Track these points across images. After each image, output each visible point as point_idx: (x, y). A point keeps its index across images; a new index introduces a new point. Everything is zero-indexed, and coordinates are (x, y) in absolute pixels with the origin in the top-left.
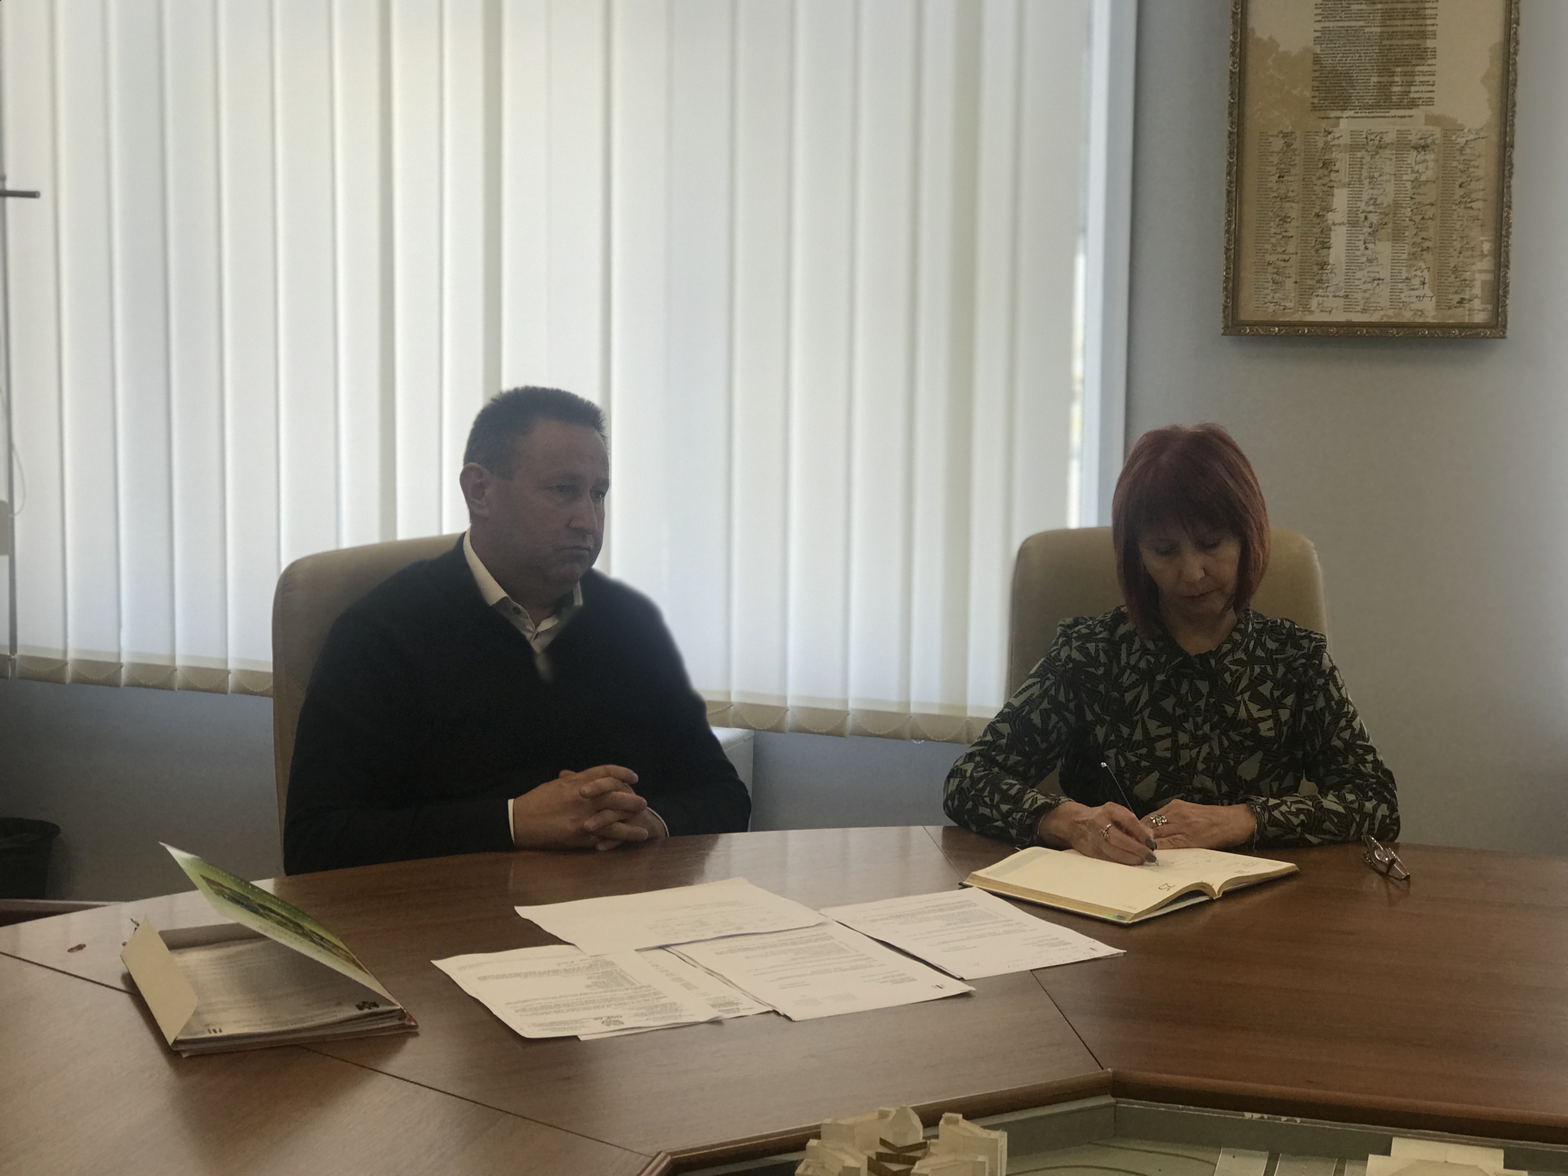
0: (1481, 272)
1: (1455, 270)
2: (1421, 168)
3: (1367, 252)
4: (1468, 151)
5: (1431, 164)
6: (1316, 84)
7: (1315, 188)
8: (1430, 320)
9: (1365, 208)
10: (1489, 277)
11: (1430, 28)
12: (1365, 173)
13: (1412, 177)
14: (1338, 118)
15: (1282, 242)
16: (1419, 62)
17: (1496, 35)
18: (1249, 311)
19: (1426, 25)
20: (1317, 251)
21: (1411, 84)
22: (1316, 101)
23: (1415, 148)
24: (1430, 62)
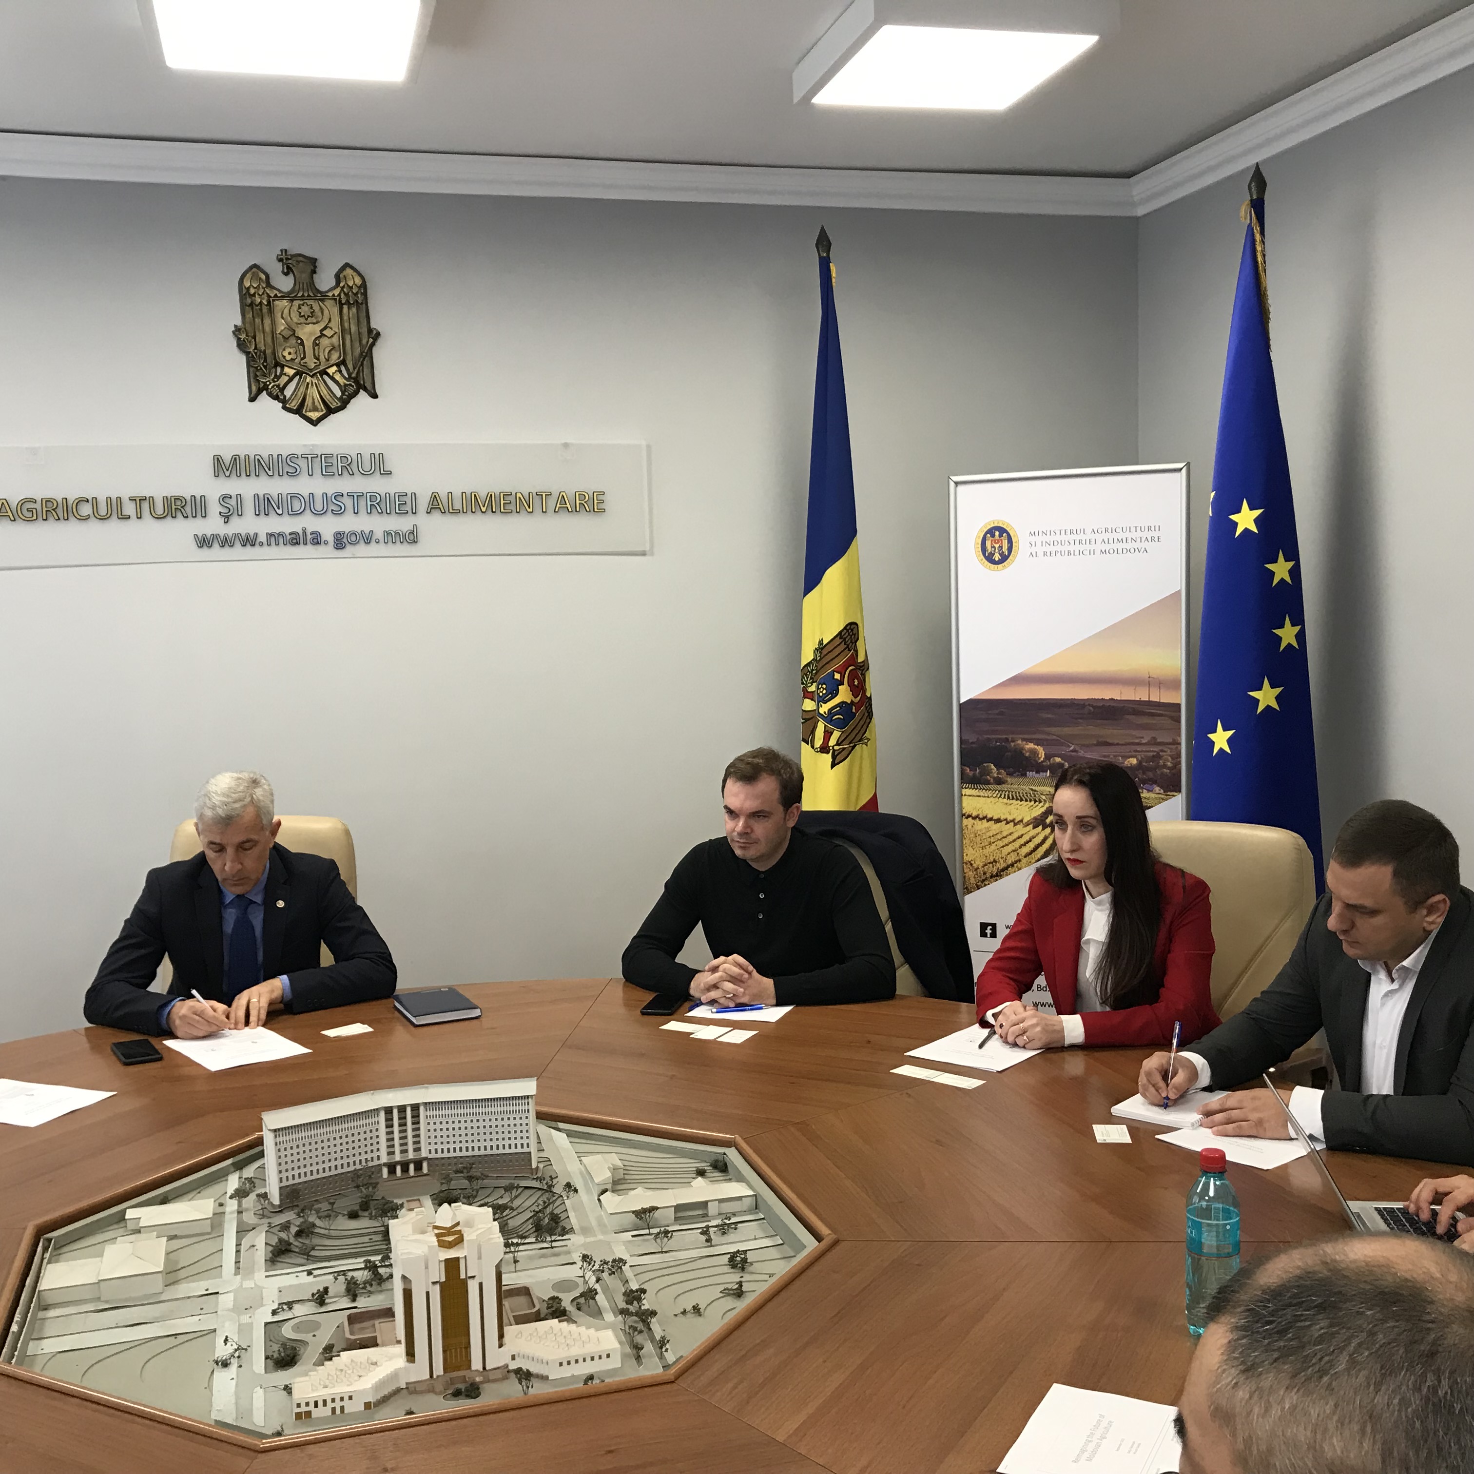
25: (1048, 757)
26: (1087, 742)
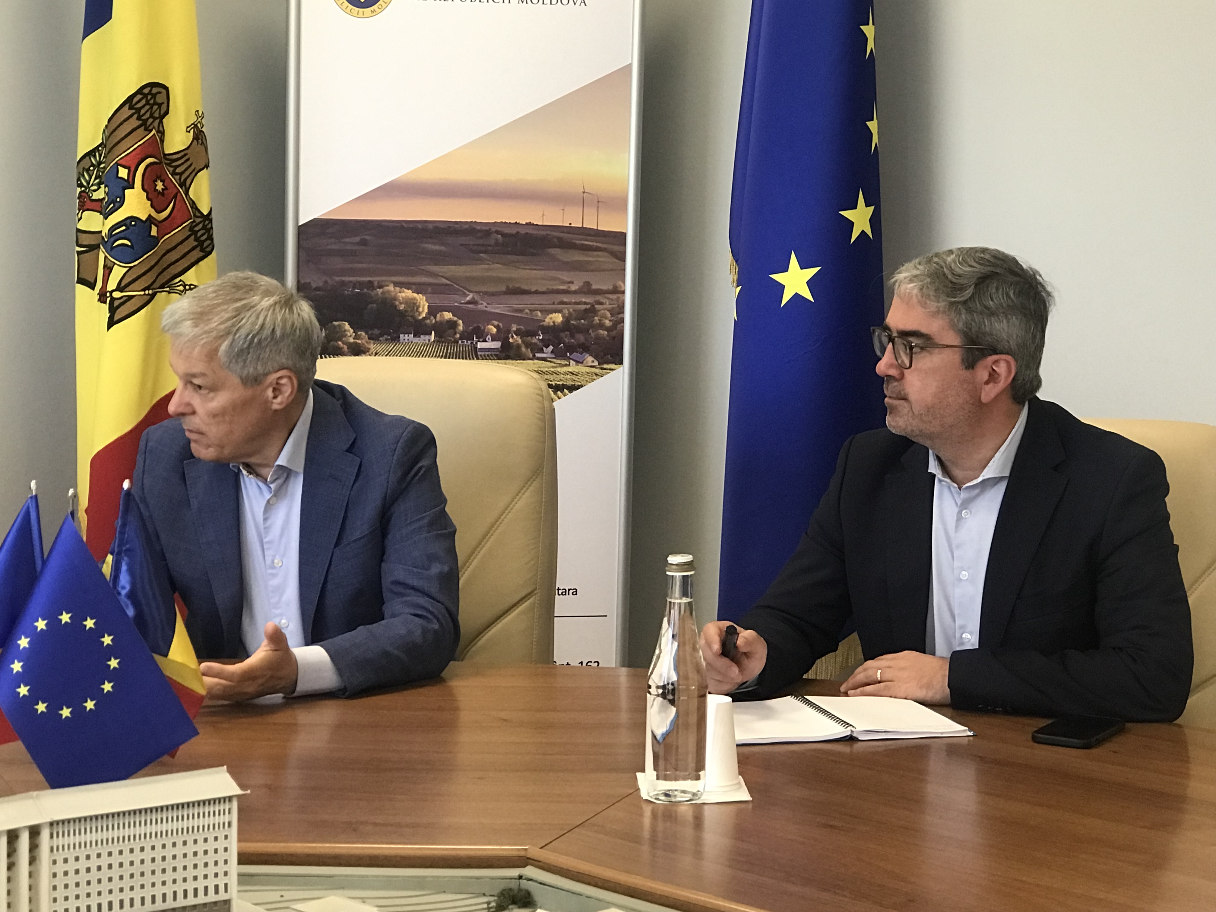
25: (433, 311)
26: (492, 289)
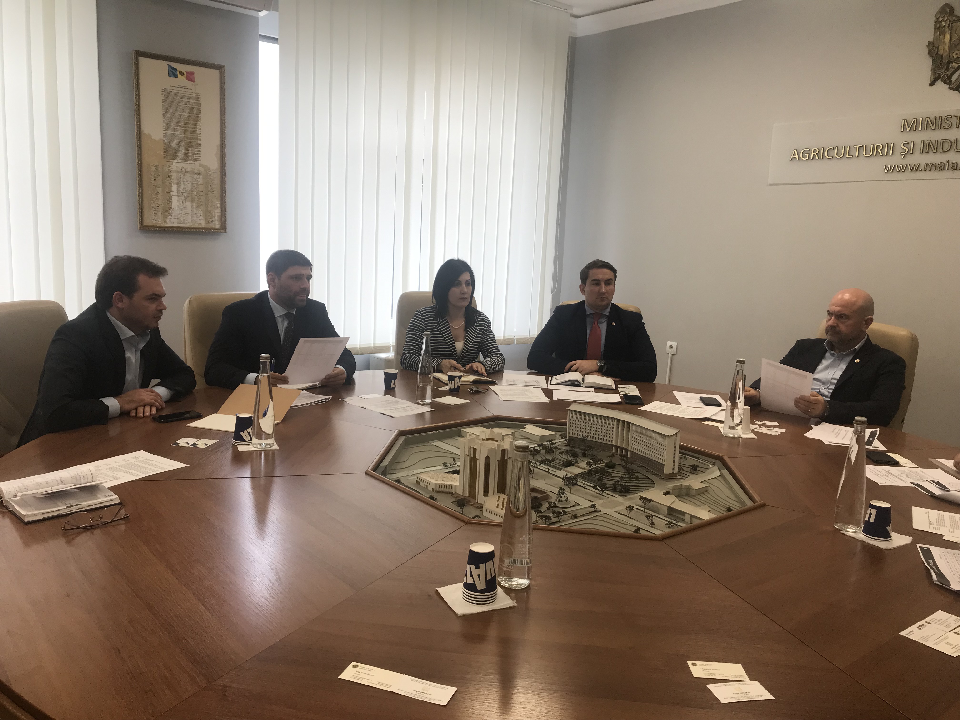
0: (218, 213)
1: (210, 212)
2: (198, 180)
3: (183, 205)
4: (212, 176)
5: (201, 179)
6: (165, 150)
7: (166, 184)
8: (203, 227)
9: (183, 192)
10: (219, 214)
11: (198, 137)
12: (181, 180)
13: (195, 183)
14: (172, 162)
15: (157, 200)
16: (196, 147)
17: (218, 142)
18: (148, 222)
19: (198, 136)
20: (168, 204)
21: (194, 154)
22: (165, 156)
23: (196, 174)
24: (199, 148)
